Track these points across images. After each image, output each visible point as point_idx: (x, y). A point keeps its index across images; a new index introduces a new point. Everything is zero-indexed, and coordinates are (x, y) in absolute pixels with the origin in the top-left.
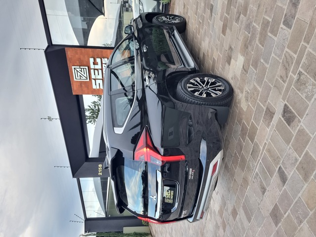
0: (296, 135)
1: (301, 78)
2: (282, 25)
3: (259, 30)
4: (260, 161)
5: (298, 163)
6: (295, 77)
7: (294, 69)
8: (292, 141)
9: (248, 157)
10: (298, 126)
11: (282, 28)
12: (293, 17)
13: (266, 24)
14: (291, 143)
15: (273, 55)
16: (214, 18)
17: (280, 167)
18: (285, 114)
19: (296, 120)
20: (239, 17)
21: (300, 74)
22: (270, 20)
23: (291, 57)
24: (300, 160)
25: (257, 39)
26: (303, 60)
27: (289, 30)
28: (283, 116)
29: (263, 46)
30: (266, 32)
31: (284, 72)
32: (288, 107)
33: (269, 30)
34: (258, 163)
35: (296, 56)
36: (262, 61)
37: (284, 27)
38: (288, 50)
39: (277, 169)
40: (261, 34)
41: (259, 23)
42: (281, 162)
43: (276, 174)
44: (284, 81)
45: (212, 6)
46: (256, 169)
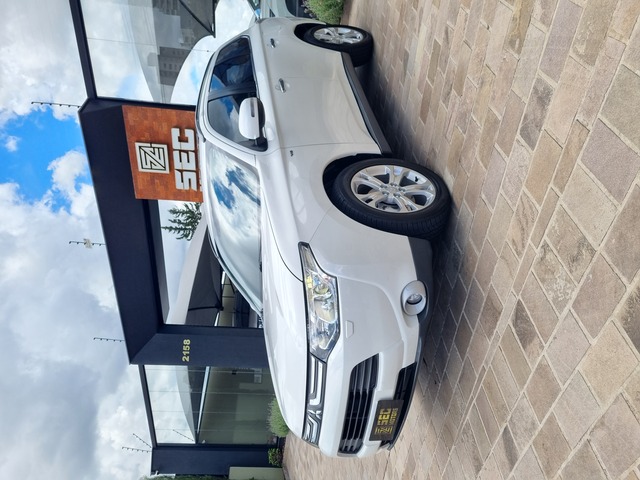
0: (535, 372)
1: (548, 257)
2: (518, 136)
3: (481, 132)
4: (474, 401)
5: (537, 433)
6: (538, 252)
7: (535, 234)
8: (528, 382)
9: (455, 386)
10: (538, 354)
11: (518, 141)
12: (539, 126)
13: (492, 124)
14: (525, 387)
15: (501, 191)
16: (409, 80)
17: (506, 429)
18: (519, 321)
19: (536, 341)
20: (449, 93)
21: (545, 247)
22: (500, 118)
23: (531, 207)
24: (540, 429)
25: (477, 149)
26: (552, 222)
27: (530, 150)
28: (515, 325)
29: (486, 167)
30: (492, 139)
31: (519, 234)
32: (523, 310)
33: (496, 137)
34: (470, 403)
35: (540, 209)
36: (483, 196)
37: (523, 141)
38: (526, 191)
39: (502, 431)
40: (483, 141)
41: (481, 119)
42: (509, 417)
43: (499, 438)
44: (519, 253)
45: (406, 55)
46: (466, 414)
